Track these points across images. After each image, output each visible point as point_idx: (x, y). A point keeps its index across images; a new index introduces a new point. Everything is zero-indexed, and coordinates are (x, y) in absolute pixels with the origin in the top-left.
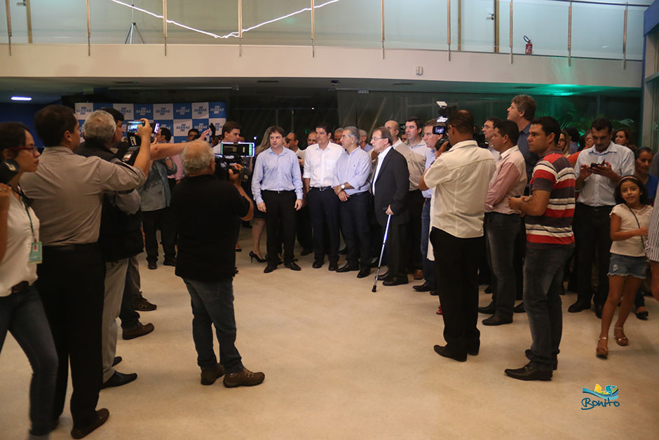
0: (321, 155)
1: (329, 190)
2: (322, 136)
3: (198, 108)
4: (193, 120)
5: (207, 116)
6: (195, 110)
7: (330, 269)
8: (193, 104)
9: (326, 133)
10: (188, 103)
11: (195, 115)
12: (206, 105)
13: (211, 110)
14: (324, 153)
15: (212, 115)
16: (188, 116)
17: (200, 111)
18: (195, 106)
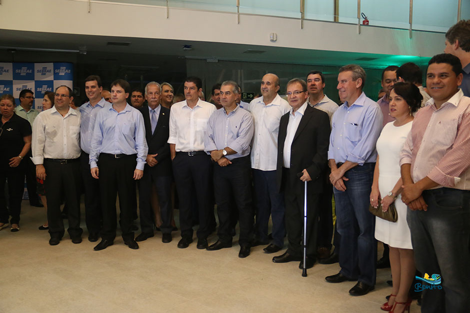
0: (189, 114)
1: (201, 156)
2: (192, 91)
3: (42, 69)
4: (35, 81)
5: (51, 78)
6: (38, 71)
7: (198, 247)
8: (35, 64)
9: (196, 88)
10: (30, 64)
11: (38, 77)
12: (50, 66)
13: (56, 71)
14: (194, 112)
15: (57, 77)
16: (30, 77)
17: (44, 72)
18: (38, 66)
